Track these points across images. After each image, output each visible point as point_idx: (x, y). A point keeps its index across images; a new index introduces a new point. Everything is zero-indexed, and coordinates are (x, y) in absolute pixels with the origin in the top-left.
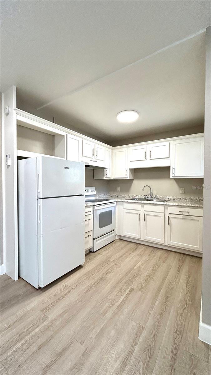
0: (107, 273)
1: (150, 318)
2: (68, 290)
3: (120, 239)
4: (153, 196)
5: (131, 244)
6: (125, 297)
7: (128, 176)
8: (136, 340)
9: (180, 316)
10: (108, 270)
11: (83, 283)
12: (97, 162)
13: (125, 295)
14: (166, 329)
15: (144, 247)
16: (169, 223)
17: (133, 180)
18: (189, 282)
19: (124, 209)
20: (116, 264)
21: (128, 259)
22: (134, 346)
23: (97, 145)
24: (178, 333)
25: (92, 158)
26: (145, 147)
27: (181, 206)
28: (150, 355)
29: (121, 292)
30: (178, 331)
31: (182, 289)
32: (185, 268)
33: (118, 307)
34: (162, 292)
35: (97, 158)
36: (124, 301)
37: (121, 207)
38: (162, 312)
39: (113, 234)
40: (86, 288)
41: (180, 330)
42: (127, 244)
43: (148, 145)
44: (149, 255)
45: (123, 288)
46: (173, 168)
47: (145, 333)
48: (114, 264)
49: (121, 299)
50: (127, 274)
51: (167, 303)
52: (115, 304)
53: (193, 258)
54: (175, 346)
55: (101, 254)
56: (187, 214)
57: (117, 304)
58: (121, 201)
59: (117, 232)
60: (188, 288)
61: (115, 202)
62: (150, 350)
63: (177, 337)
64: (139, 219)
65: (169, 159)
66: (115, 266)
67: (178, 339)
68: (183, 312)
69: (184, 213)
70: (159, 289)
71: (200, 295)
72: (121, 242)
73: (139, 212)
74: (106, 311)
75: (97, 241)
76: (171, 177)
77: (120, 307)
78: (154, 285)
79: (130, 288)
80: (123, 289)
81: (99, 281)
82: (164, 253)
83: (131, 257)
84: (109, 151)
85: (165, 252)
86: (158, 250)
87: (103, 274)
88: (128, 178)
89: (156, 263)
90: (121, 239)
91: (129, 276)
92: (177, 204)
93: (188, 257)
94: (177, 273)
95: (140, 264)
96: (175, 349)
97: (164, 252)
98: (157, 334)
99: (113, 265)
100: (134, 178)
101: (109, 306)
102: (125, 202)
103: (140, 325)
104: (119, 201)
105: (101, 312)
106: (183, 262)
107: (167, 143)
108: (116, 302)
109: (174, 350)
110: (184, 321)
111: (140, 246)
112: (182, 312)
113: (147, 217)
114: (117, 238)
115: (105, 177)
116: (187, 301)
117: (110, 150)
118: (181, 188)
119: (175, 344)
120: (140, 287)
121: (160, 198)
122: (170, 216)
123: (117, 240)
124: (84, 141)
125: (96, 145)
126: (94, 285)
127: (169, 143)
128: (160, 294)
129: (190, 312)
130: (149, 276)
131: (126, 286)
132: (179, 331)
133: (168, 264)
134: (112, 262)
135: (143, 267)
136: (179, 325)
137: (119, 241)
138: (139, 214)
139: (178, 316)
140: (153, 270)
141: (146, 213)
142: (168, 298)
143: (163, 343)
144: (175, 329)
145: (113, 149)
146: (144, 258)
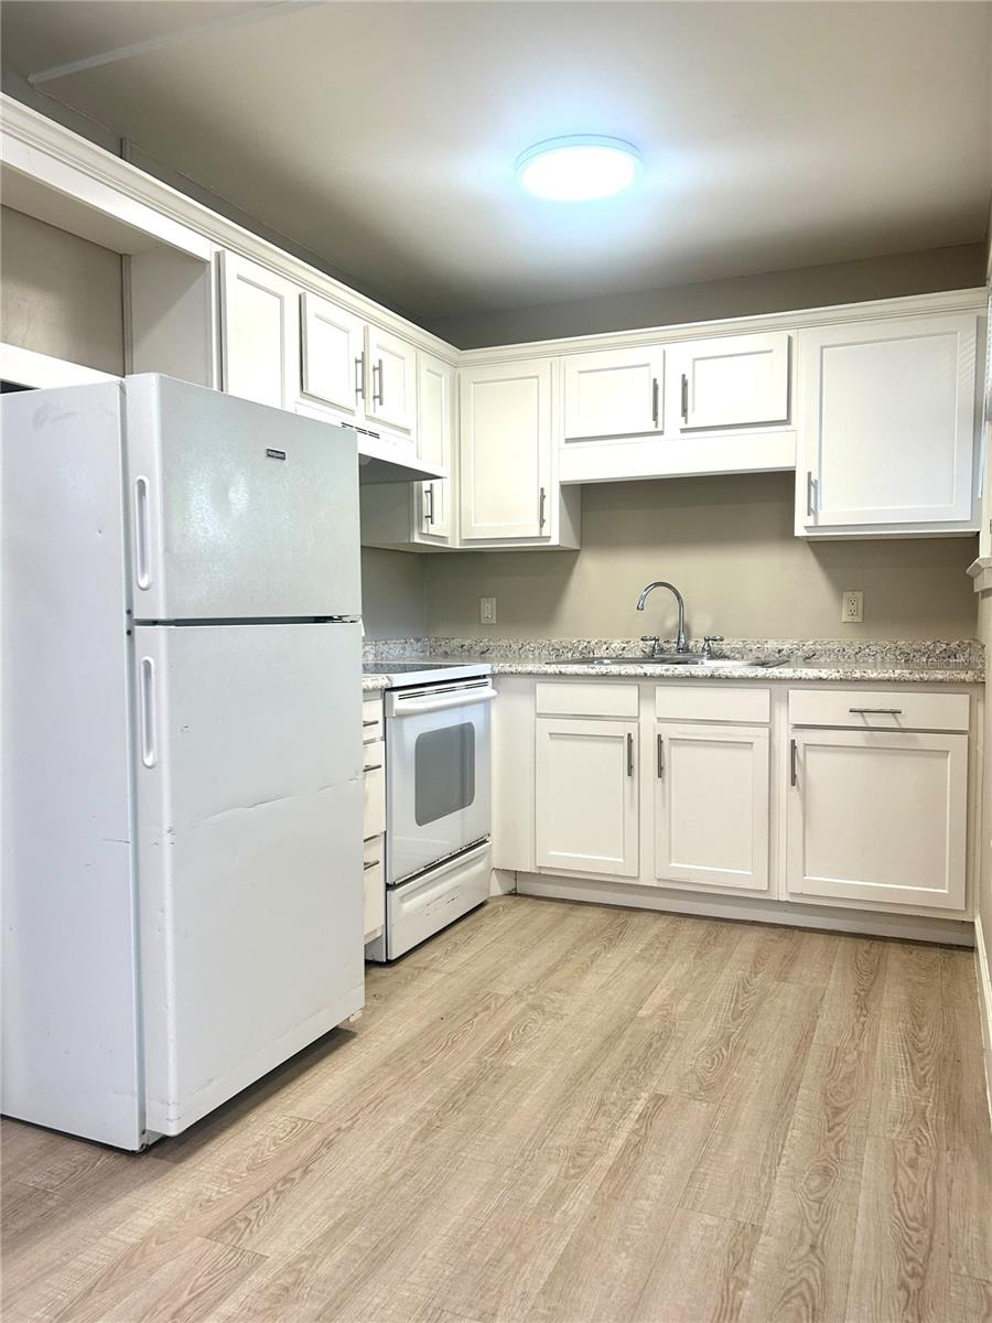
0: (502, 1047)
1: (777, 1192)
2: (317, 1137)
3: (513, 894)
4: (692, 643)
5: (587, 915)
6: (635, 1132)
7: (554, 532)
8: (737, 1273)
9: (909, 1171)
10: (504, 1032)
11: (390, 1100)
12: (376, 436)
13: (629, 1124)
14: (859, 1219)
15: (661, 924)
16: (794, 777)
17: (577, 552)
18: (920, 1044)
19: (539, 715)
20: (533, 1007)
21: (591, 982)
22: (734, 1294)
23: (376, 335)
24: (914, 1225)
25: (352, 412)
26: (652, 354)
27: (857, 680)
28: (814, 1310)
29: (607, 1114)
30: (911, 1220)
31: (897, 1073)
32: (892, 995)
33: (612, 1172)
34: (807, 1094)
35: (381, 412)
36: (634, 1147)
37: (522, 707)
38: (825, 1163)
39: (479, 867)
40: (413, 1119)
41: (919, 1216)
42: (565, 916)
43: (670, 348)
44: (699, 955)
45: (612, 1100)
46: (810, 483)
47: (768, 1245)
48: (522, 1005)
49: (618, 1143)
50: (610, 1040)
51: (838, 1133)
52: (591, 1163)
53: (916, 950)
54: (909, 1268)
55: (436, 971)
56: (888, 722)
57: (606, 1161)
58: (520, 669)
59: (496, 853)
60: (922, 1069)
61: (489, 680)
62: (808, 1296)
63: (911, 1239)
64: (630, 767)
65: (788, 427)
66: (533, 1014)
67: (919, 1242)
68: (917, 1151)
69: (873, 721)
70: (789, 1086)
71: (979, 1087)
72: (523, 909)
73: (631, 728)
74: (557, 1196)
75: (402, 899)
76: (799, 531)
77: (625, 1169)
78: (759, 1072)
79: (644, 1095)
80: (614, 1104)
81: (470, 1086)
82: (772, 940)
83: (610, 971)
84: (440, 376)
85: (774, 935)
86: (737, 931)
87: (484, 1053)
88: (555, 541)
89: (744, 986)
90: (520, 895)
91: (625, 1049)
92: (835, 675)
93: (894, 952)
94: (858, 1017)
95: (660, 995)
96: (913, 1275)
97: (773, 937)
98: (823, 1240)
99: (523, 1013)
100: (581, 545)
101: (566, 1172)
102: (546, 674)
103: (740, 1219)
104: (508, 669)
105: (534, 1199)
106: (876, 971)
107: (778, 340)
108: (598, 1154)
109: (908, 1280)
110: (929, 1183)
111: (637, 919)
112: (914, 1154)
113: (674, 755)
114: (496, 889)
115: (421, 534)
116: (927, 1115)
117: (445, 370)
118: (847, 595)
119: (910, 1259)
120: (696, 1087)
121: (732, 650)
122: (803, 738)
123: (498, 898)
124: (312, 302)
125: (375, 333)
126: (452, 1104)
127: (790, 338)
128: (799, 1102)
129: (948, 1149)
130: (727, 1040)
131: (624, 1089)
132: (915, 1217)
133: (807, 983)
134: (508, 999)
135: (682, 1007)
136: (910, 1200)
137: (510, 901)
138: (630, 741)
139: (900, 1171)
140: (736, 1015)
141: (669, 731)
142: (837, 1111)
143: (857, 1265)
144: (898, 1214)
145: (456, 365)
146: (677, 970)
